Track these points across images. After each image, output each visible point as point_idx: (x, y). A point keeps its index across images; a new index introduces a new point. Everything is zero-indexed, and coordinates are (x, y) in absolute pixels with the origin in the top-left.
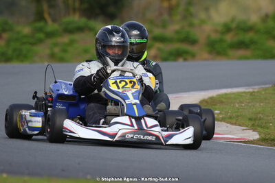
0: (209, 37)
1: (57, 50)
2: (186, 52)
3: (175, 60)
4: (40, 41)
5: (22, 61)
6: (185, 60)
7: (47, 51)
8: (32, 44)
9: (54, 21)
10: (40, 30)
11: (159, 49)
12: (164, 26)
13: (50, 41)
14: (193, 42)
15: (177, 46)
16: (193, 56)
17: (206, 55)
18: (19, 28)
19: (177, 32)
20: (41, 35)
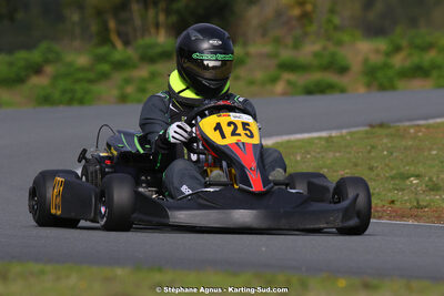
0: (366, 61)
1: (130, 89)
4: (104, 76)
7: (115, 93)
8: (91, 81)
12: (297, 46)
20: (105, 67)
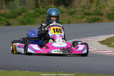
2: (98, 19)
3: (94, 22)
5: (30, 24)
6: (98, 22)
9: (43, 7)
10: (37, 11)
11: (87, 18)
13: (42, 16)
14: (101, 15)
15: (94, 17)
16: (102, 21)
17: (107, 20)
18: (29, 11)
19: (94, 11)
